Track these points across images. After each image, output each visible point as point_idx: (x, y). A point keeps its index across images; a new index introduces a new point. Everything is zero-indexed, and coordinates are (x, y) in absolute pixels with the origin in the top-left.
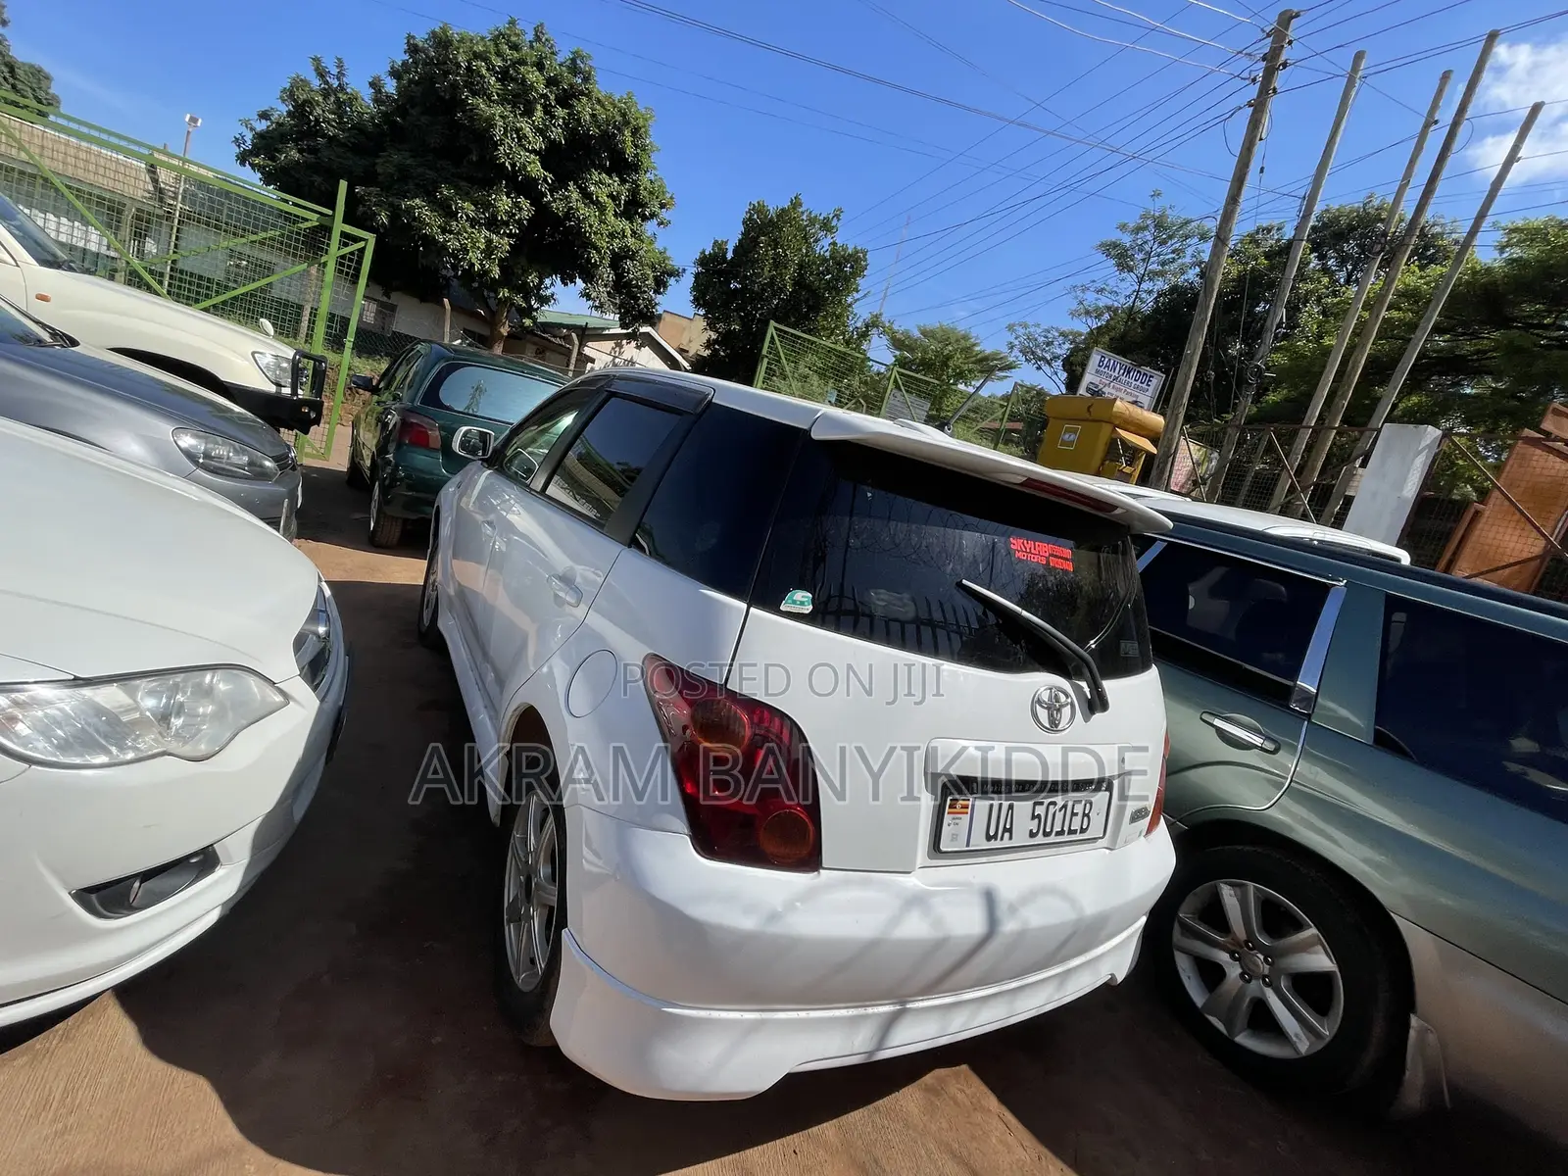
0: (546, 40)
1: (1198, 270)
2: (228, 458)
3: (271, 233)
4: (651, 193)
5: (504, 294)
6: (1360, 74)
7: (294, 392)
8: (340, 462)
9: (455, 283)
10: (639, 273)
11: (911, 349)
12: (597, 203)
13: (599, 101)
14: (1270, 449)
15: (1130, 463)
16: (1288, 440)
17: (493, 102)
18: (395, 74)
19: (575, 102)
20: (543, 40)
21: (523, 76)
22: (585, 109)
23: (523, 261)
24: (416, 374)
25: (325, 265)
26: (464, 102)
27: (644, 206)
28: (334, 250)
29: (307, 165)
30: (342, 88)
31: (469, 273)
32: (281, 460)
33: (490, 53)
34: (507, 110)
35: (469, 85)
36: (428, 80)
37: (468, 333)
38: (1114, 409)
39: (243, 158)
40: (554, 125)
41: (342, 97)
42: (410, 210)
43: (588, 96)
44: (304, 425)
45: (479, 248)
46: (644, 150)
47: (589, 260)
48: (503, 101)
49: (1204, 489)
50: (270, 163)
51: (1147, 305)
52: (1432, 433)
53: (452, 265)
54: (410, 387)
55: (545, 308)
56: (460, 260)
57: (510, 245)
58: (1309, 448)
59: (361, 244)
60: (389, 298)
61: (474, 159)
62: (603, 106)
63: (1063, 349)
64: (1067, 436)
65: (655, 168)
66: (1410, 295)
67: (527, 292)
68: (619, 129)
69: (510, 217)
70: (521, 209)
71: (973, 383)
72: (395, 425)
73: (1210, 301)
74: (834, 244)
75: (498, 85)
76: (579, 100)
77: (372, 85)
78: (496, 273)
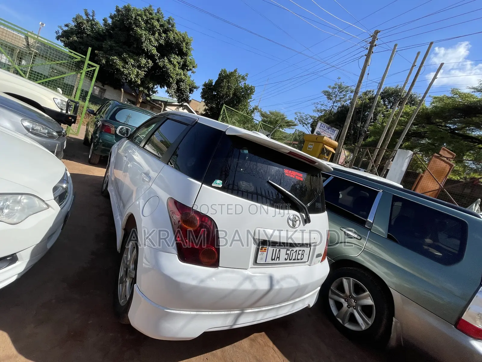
0: (161, 13)
1: (350, 101)
2: (40, 130)
3: (64, 61)
4: (190, 63)
5: (141, 89)
6: (396, 50)
7: (67, 112)
8: (82, 137)
9: (126, 84)
10: (185, 87)
11: (267, 118)
12: (173, 64)
13: (176, 33)
14: (367, 154)
15: (328, 155)
16: (372, 152)
17: (143, 29)
18: (111, 17)
19: (168, 33)
20: (160, 13)
21: (153, 23)
22: (171, 35)
23: (148, 79)
24: (108, 110)
25: (81, 73)
26: (133, 29)
27: (188, 66)
28: (85, 69)
29: (80, 42)
30: (93, 20)
31: (130, 82)
32: (59, 133)
33: (143, 14)
34: (147, 33)
35: (135, 23)
36: (122, 21)
37: (129, 100)
38: (324, 139)
39: (58, 38)
40: (161, 39)
41: (93, 23)
42: (113, 60)
43: (173, 31)
44: (70, 123)
45: (134, 74)
46: (189, 50)
47: (169, 81)
48: (145, 30)
49: (348, 164)
50: (67, 40)
51: (335, 110)
52: (411, 153)
53: (125, 78)
54: (106, 114)
55: (154, 94)
56: (128, 77)
57: (144, 74)
58: (378, 155)
59: (94, 68)
60: (104, 87)
61: (135, 46)
62: (177, 35)
63: (311, 121)
64: (310, 146)
65: (192, 56)
66: (407, 114)
67: (149, 89)
68: (182, 42)
69: (145, 66)
70: (149, 64)
71: (284, 129)
72: (100, 125)
73: (352, 110)
74: (245, 84)
75: (145, 25)
76: (170, 32)
77: (104, 20)
78: (139, 82)
